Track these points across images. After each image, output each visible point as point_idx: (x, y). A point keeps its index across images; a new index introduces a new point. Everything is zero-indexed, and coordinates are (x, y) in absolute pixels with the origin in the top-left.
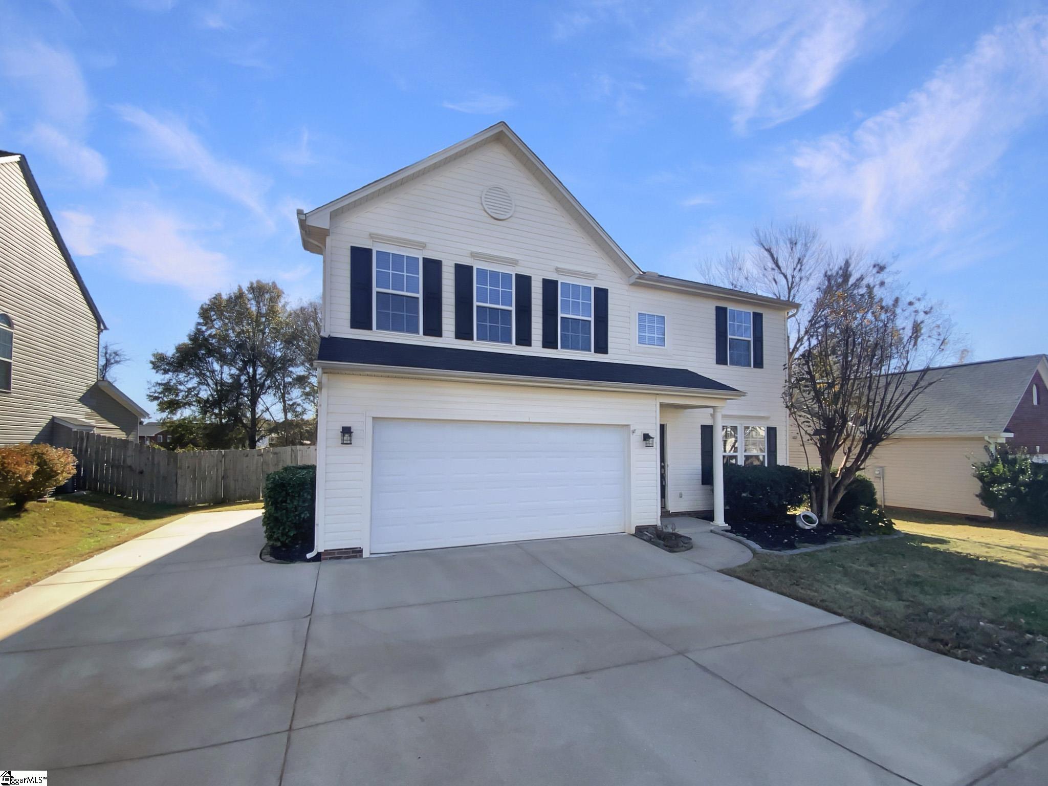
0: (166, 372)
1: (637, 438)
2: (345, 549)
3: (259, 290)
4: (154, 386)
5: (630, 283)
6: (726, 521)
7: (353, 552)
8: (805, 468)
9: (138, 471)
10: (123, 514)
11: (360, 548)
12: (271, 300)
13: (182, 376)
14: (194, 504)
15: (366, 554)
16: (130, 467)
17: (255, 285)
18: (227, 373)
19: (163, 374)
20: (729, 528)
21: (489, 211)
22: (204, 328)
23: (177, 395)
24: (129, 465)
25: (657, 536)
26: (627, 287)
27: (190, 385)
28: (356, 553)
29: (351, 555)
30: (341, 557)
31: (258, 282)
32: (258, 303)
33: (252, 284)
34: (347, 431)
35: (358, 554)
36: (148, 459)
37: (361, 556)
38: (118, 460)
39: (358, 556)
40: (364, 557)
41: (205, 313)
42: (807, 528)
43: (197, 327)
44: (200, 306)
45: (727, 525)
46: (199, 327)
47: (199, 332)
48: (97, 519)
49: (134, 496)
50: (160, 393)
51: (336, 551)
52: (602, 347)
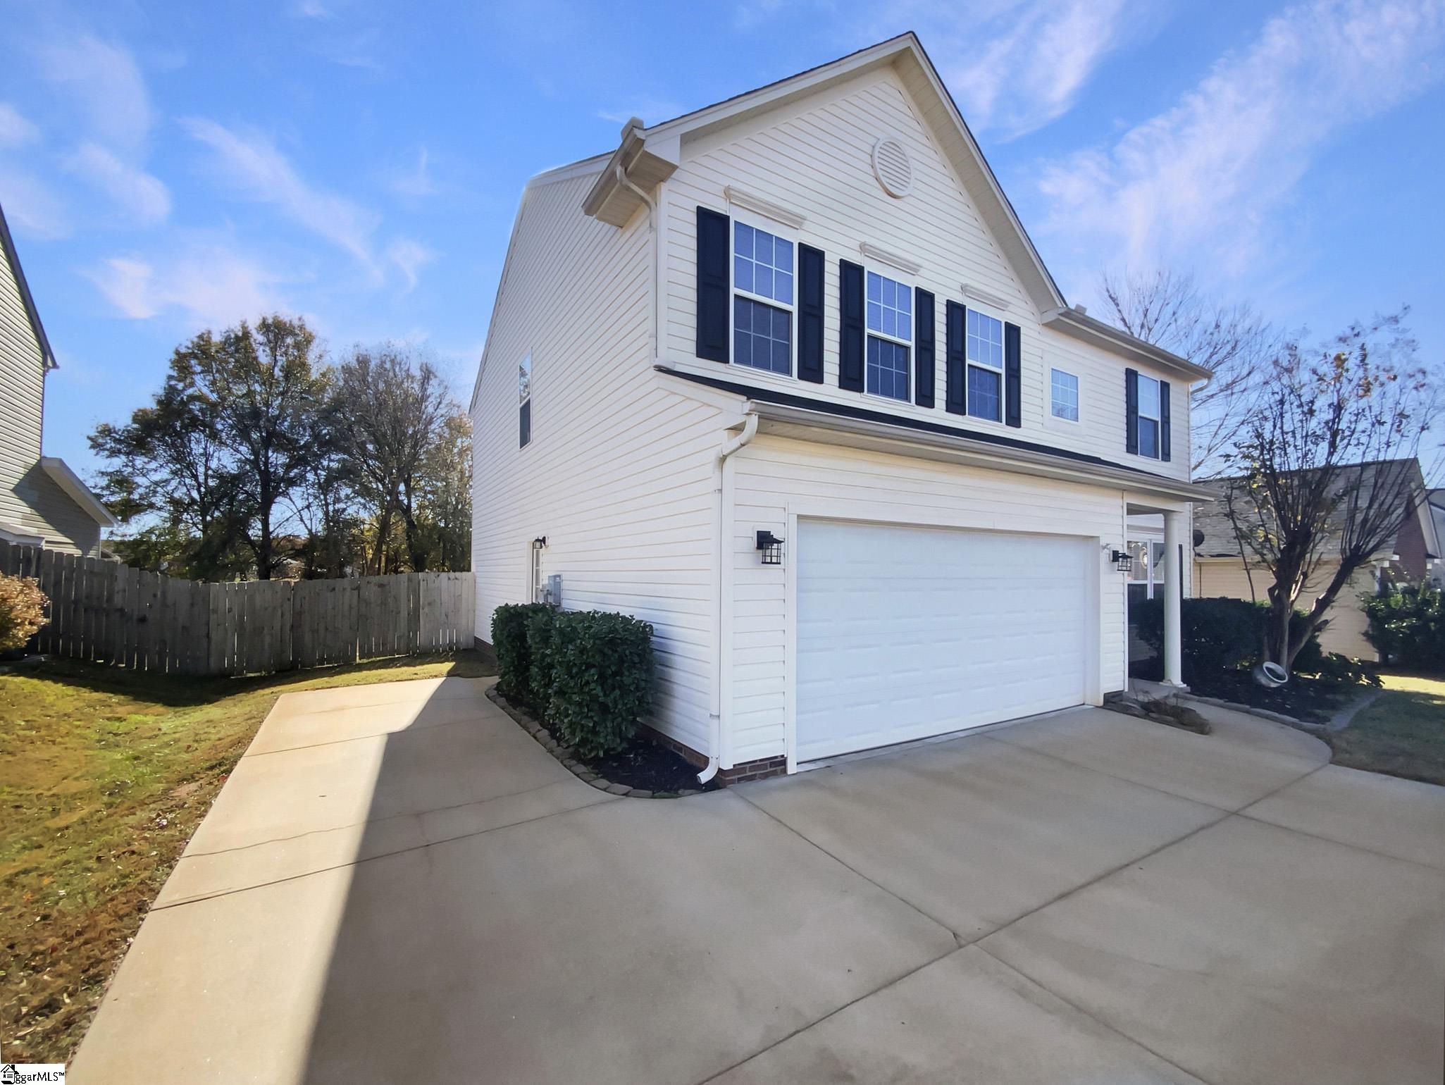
0: (114, 453)
1: (1105, 556)
2: (761, 760)
3: (276, 331)
4: (92, 477)
5: (1045, 322)
6: (1184, 680)
7: (772, 764)
8: (1249, 599)
9: (135, 618)
10: (131, 698)
11: (783, 756)
12: (297, 346)
13: (140, 461)
14: (241, 673)
15: (792, 768)
16: (121, 610)
17: (270, 321)
18: (227, 459)
19: (108, 457)
20: (1189, 689)
21: (884, 180)
22: (180, 386)
23: (130, 493)
24: (119, 607)
25: (1142, 707)
26: (1039, 328)
27: (156, 477)
28: (777, 764)
29: (769, 770)
30: (755, 775)
31: (275, 318)
32: (273, 350)
33: (264, 320)
34: (765, 540)
35: (779, 768)
36: (155, 596)
37: (785, 771)
38: (98, 598)
39: (779, 771)
40: (789, 773)
41: (182, 363)
42: (1273, 685)
43: (168, 382)
44: (174, 349)
45: (1185, 685)
46: (173, 383)
47: (171, 391)
48: (92, 710)
49: (130, 664)
50: (103, 488)
51: (748, 766)
52: (1014, 420)
